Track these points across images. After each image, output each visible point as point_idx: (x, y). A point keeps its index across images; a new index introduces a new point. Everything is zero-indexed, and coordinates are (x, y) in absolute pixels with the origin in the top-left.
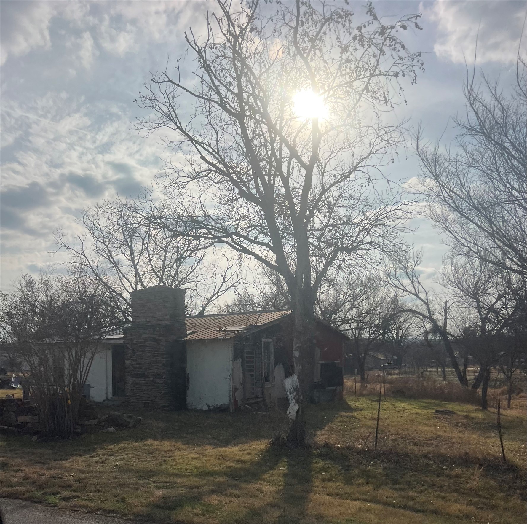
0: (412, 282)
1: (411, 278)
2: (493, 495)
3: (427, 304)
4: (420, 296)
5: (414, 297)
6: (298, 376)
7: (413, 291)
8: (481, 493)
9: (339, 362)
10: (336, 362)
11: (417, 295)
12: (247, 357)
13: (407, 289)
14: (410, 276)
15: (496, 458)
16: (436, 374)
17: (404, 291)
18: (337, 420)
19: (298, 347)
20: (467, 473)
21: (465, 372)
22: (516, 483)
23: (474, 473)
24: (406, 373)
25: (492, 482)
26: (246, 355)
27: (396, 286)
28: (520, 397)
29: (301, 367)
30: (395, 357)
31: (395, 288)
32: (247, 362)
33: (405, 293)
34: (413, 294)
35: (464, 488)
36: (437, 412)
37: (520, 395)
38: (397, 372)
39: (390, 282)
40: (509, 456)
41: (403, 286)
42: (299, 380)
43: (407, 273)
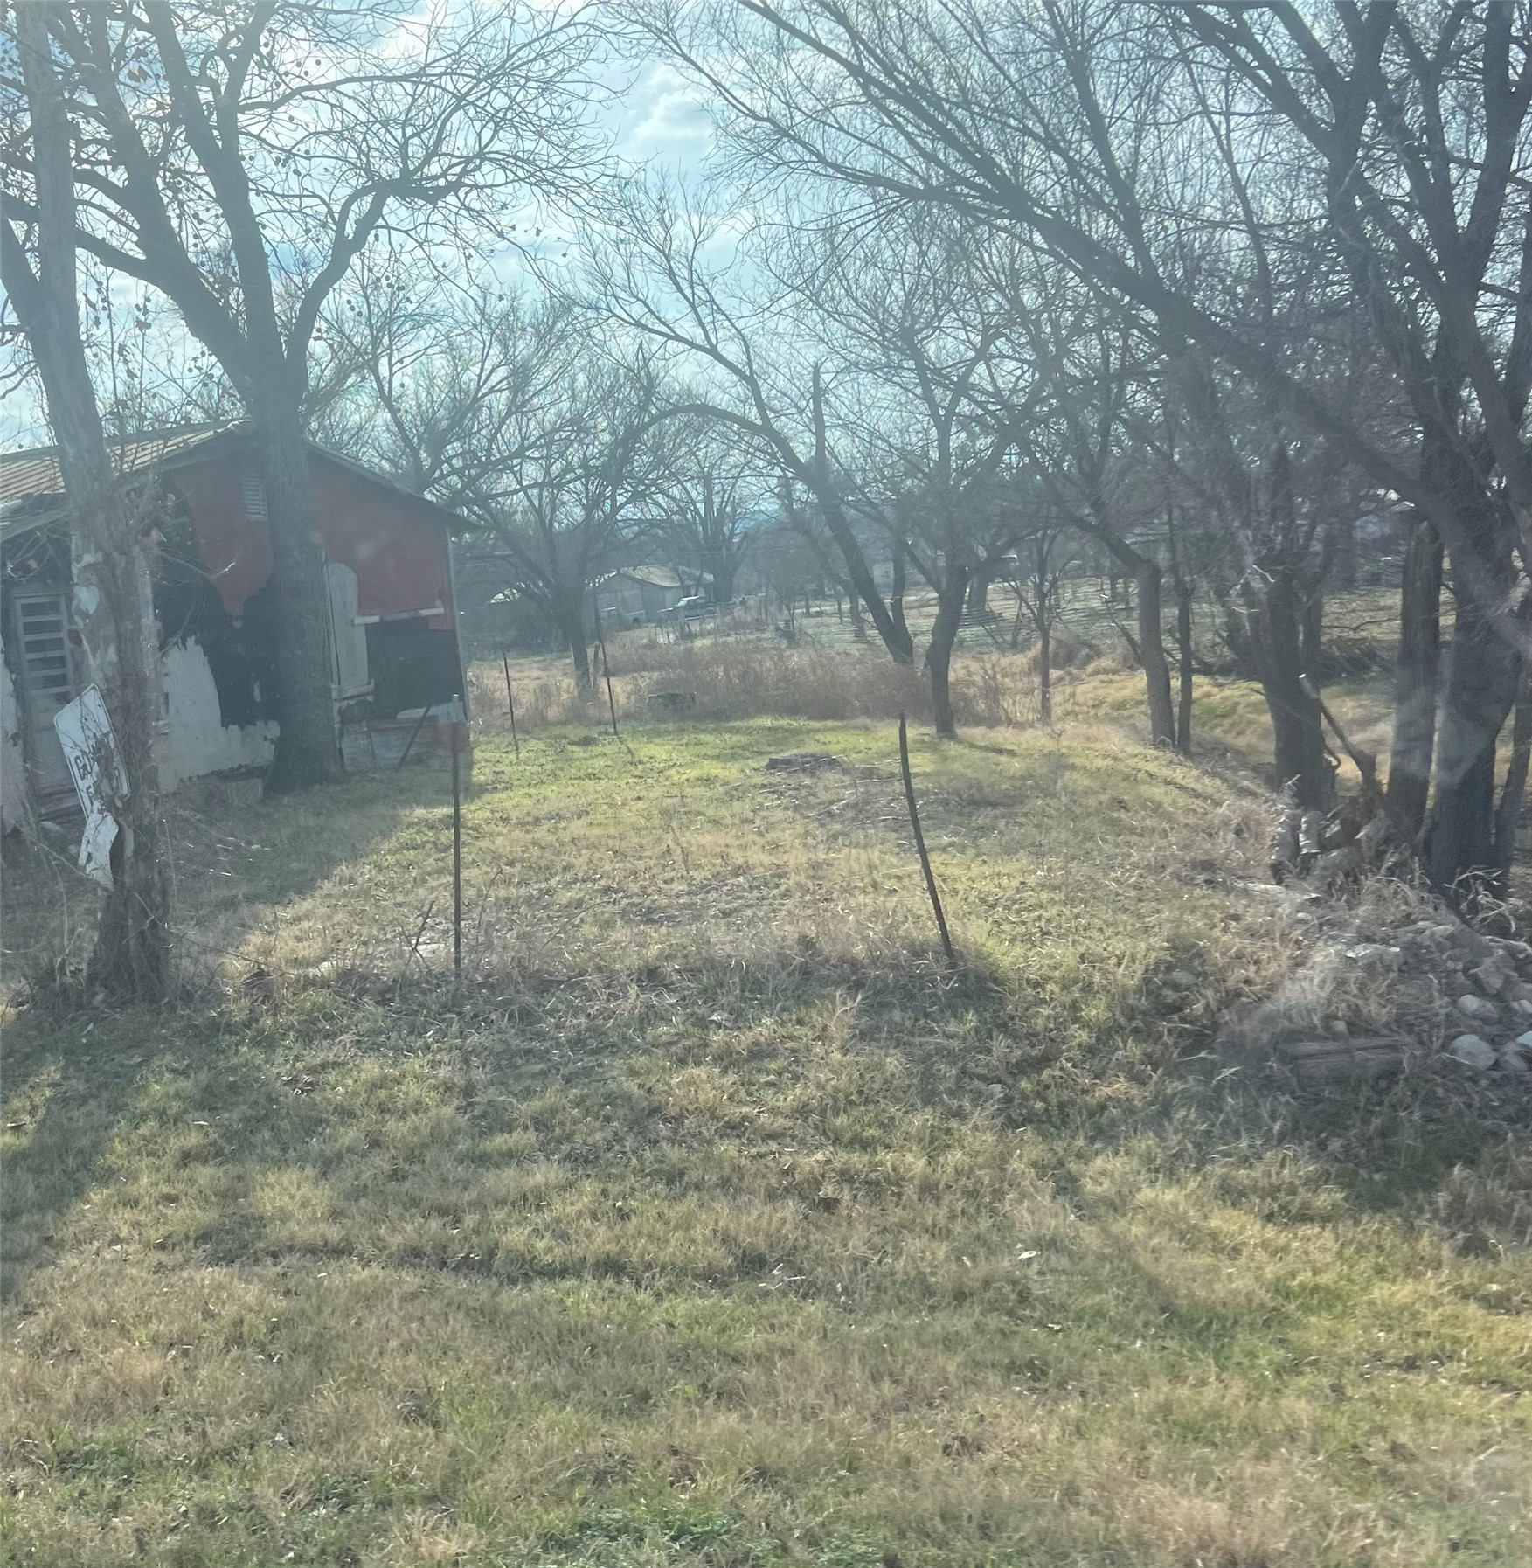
0: (692, 305)
1: (688, 292)
2: (888, 1126)
3: (750, 380)
4: (724, 353)
5: (706, 358)
6: (106, 695)
7: (700, 339)
8: (841, 1121)
9: (440, 610)
10: (425, 612)
11: (713, 351)
12: (26, 625)
13: (678, 331)
14: (685, 285)
15: (917, 952)
16: (835, 620)
17: (669, 337)
18: (386, 845)
19: (92, 566)
20: (799, 1031)
21: (898, 607)
22: (989, 1051)
23: (825, 1028)
24: (738, 626)
25: (893, 1062)
26: (21, 620)
27: (638, 324)
28: (1096, 672)
29: (112, 655)
30: (709, 577)
31: (634, 331)
32: (32, 647)
33: (672, 345)
34: (700, 348)
35: (774, 1111)
36: (773, 765)
37: (1090, 668)
38: (710, 626)
39: (618, 311)
40: (973, 932)
41: (664, 323)
42: (111, 713)
43: (672, 274)
